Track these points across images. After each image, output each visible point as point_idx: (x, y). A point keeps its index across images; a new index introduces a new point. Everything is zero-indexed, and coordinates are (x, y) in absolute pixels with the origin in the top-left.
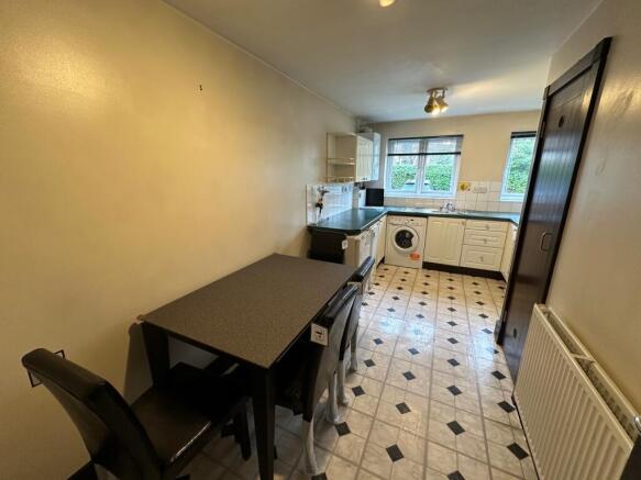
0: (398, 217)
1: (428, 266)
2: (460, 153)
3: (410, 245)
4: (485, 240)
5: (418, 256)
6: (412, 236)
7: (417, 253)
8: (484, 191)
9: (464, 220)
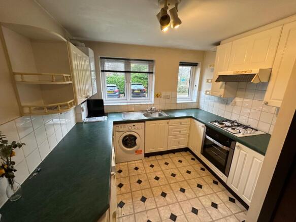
0: (122, 125)
1: (147, 155)
2: (152, 73)
3: (135, 144)
4: (180, 131)
5: (141, 151)
6: (135, 138)
7: (140, 149)
8: (167, 97)
9: (168, 120)
